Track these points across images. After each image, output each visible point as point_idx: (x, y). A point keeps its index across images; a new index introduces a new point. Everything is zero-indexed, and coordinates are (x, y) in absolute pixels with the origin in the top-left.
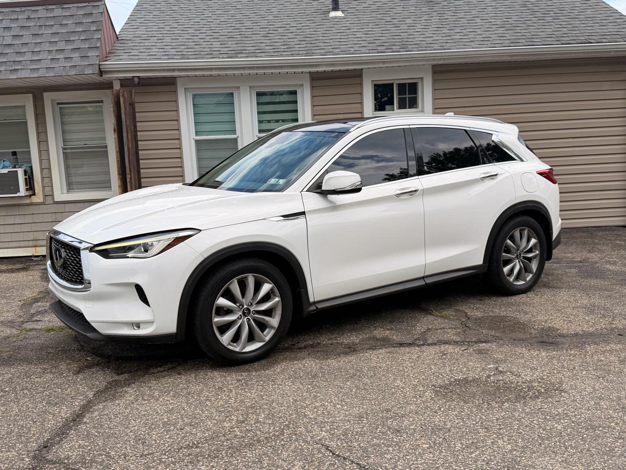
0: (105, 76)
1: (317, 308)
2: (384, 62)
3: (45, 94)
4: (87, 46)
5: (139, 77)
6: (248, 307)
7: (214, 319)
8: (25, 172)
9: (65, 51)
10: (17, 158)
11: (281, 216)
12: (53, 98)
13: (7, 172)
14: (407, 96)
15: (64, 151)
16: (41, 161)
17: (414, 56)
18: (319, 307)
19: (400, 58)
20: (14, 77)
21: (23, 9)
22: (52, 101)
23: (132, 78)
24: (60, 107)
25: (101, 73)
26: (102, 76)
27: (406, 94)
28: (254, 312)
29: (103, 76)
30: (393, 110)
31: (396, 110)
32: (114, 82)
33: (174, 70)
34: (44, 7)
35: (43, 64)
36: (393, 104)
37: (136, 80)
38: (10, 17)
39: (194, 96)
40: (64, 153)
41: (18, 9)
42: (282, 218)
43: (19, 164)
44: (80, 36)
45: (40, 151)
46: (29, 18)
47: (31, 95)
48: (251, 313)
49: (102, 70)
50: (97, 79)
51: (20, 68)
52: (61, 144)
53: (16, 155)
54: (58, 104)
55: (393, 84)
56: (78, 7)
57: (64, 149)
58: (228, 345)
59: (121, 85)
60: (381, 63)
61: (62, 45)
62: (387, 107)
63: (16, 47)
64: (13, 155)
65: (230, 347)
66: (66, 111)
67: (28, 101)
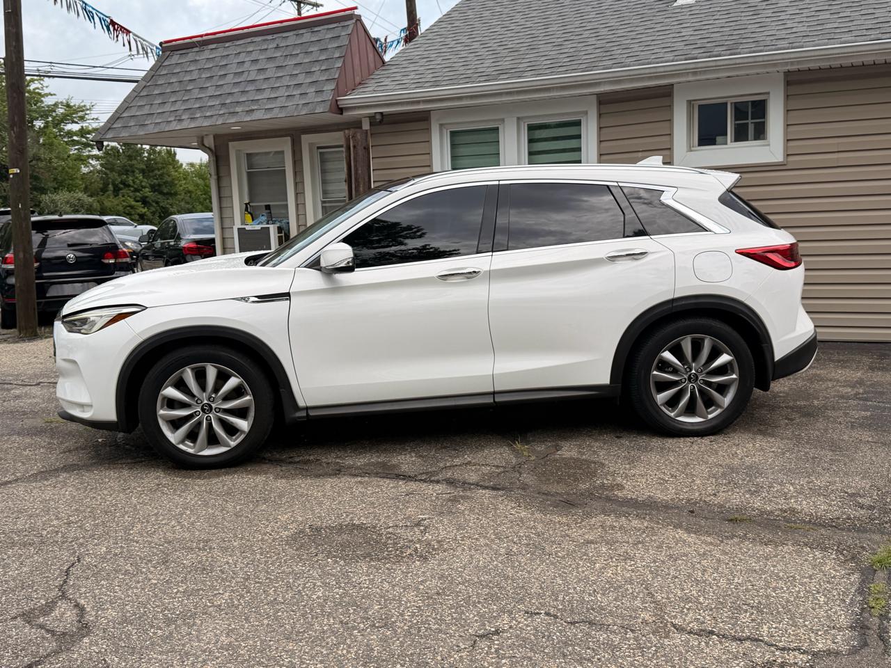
0: (346, 114)
1: (308, 415)
2: (695, 73)
3: (303, 137)
4: (324, 79)
5: (381, 113)
6: (210, 403)
7: (159, 411)
8: (280, 230)
9: (303, 85)
10: (270, 213)
11: (256, 297)
12: (311, 142)
13: (259, 228)
14: (750, 121)
15: (324, 205)
16: (298, 216)
17: (738, 61)
18: (311, 414)
19: (716, 66)
20: (248, 119)
21: (275, 36)
22: (311, 145)
23: (373, 115)
24: (321, 153)
25: (341, 111)
26: (342, 114)
27: (748, 119)
28: (217, 410)
29: (344, 114)
30: (726, 144)
31: (731, 144)
32: (363, 119)
33: (418, 102)
34: (295, 32)
35: (278, 103)
36: (726, 134)
37: (378, 117)
38: (259, 48)
39: (453, 134)
40: (323, 207)
41: (270, 37)
42: (256, 299)
43: (274, 219)
44: (322, 66)
45: (297, 205)
46: (277, 47)
47: (289, 138)
48: (213, 411)
49: (340, 106)
50: (337, 118)
51: (256, 107)
52: (320, 197)
53: (269, 209)
54: (318, 148)
55: (726, 104)
56: (328, 29)
57: (323, 202)
58: (179, 444)
59: (370, 123)
60: (690, 74)
61: (300, 79)
62: (719, 139)
63: (258, 83)
64: (266, 209)
65: (181, 447)
66: (327, 156)
67: (285, 145)
